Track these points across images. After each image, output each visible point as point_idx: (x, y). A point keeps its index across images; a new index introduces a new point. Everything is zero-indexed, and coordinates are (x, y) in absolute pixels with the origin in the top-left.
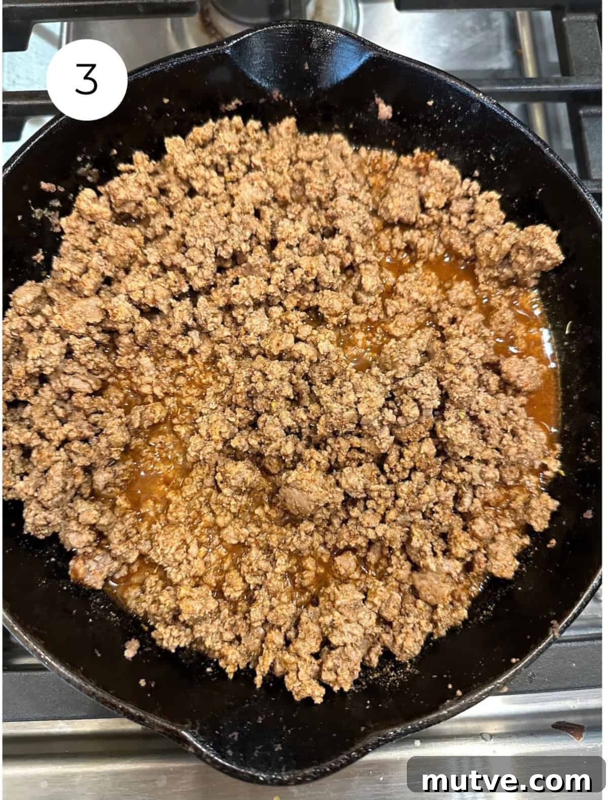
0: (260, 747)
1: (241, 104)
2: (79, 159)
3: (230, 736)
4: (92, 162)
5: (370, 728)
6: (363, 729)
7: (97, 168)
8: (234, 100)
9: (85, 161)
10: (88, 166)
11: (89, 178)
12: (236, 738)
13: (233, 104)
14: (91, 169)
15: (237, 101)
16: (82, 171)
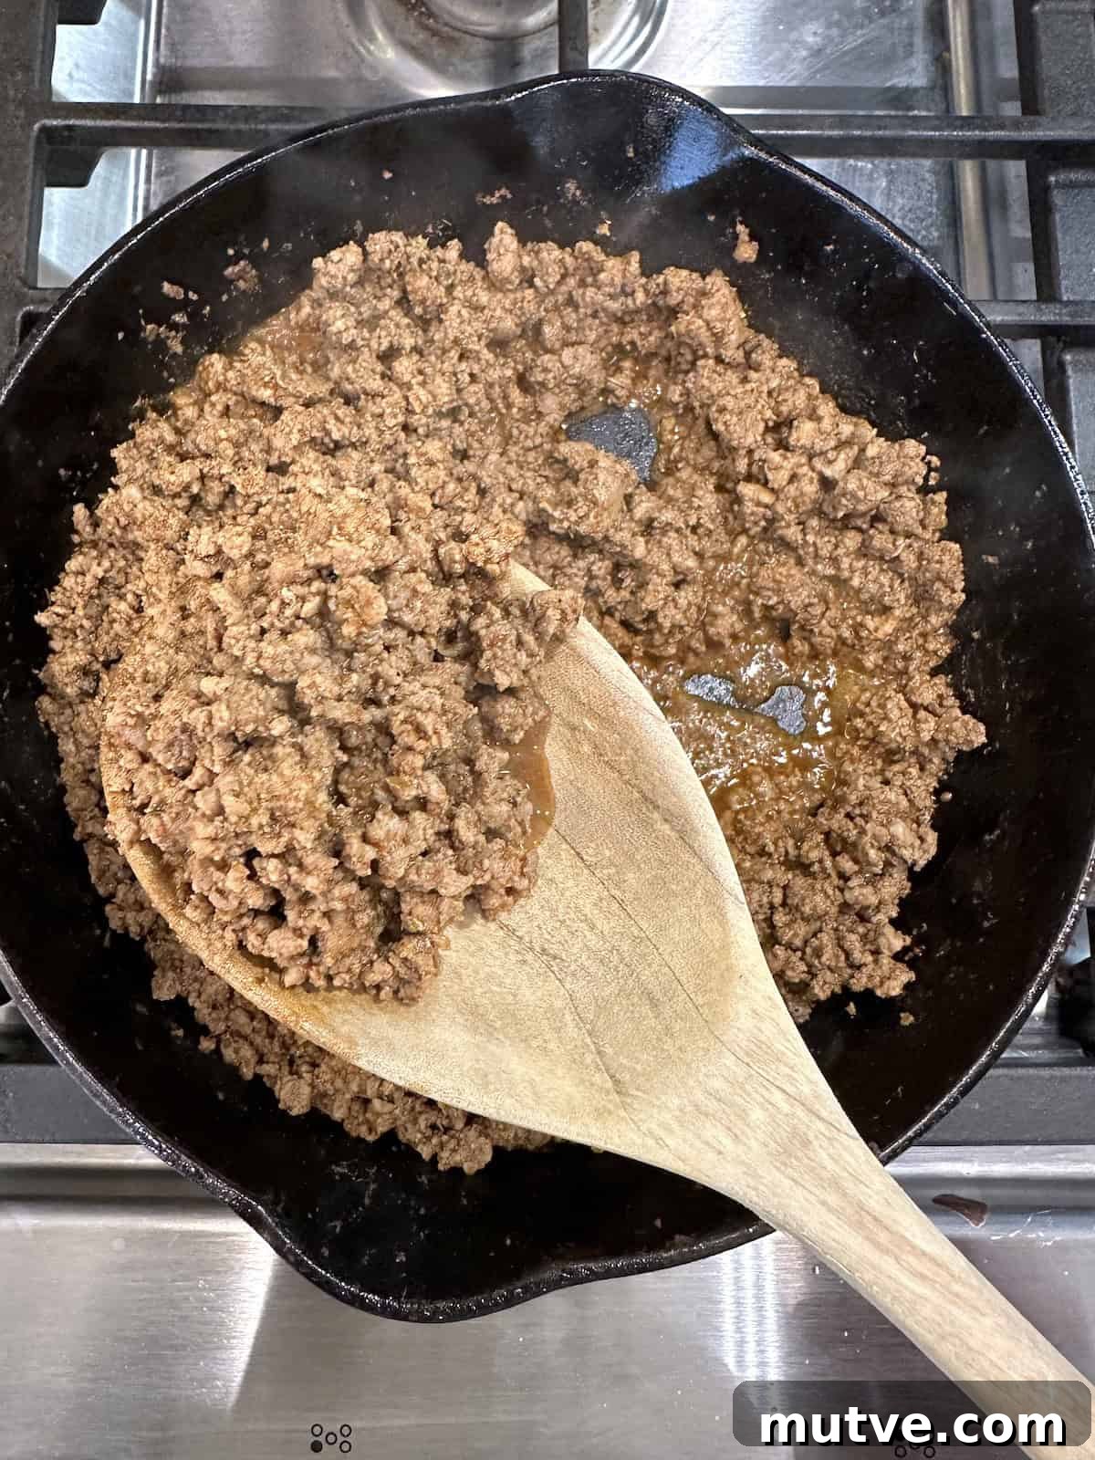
0: (373, 1251)
1: (510, 197)
2: (231, 252)
3: (329, 1226)
4: (250, 258)
8: (499, 189)
9: (239, 257)
10: (243, 263)
13: (497, 194)
15: (503, 191)
16: (231, 270)
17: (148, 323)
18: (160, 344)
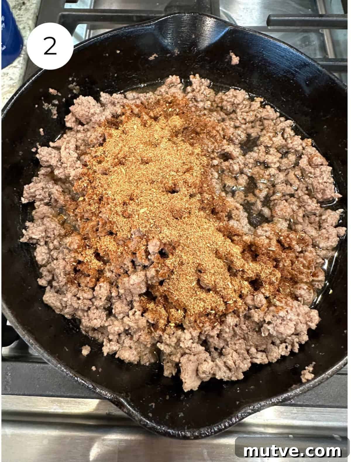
0: (170, 413)
1: (157, 56)
2: (70, 79)
3: (150, 405)
4: (77, 82)
5: (243, 402)
6: (238, 403)
7: (79, 86)
8: (153, 54)
9: (73, 81)
10: (75, 84)
11: (74, 91)
12: (154, 407)
13: (153, 56)
14: (76, 86)
15: (155, 55)
16: (71, 86)
17: (45, 103)
18: (49, 111)
